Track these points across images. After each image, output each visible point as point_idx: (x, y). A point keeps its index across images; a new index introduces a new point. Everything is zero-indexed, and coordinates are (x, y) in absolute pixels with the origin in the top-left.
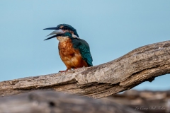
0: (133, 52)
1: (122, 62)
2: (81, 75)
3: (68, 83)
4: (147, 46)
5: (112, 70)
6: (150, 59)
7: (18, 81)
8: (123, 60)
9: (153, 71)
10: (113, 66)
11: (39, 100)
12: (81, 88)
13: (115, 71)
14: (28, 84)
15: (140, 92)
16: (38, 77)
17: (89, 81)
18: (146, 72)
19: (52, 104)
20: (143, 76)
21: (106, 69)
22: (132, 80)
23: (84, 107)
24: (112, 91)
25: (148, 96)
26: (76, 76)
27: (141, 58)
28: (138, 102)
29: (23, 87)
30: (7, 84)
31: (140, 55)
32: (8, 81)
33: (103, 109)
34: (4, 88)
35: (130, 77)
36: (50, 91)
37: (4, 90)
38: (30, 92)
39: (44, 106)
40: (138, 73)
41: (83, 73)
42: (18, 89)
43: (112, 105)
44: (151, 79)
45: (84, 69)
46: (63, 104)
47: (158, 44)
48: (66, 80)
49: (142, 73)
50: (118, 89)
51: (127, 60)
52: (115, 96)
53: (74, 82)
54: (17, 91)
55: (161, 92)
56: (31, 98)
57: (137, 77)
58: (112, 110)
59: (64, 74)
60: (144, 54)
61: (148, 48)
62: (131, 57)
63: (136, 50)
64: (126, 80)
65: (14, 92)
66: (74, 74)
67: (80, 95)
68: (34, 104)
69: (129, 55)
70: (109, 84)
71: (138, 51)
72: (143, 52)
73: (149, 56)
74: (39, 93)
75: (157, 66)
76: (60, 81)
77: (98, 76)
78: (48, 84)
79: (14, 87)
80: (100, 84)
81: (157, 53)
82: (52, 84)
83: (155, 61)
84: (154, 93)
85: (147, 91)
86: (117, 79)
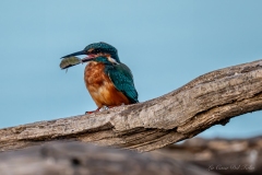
0: (196, 80)
1: (180, 96)
2: (119, 117)
3: (99, 130)
4: (218, 72)
5: (165, 108)
6: (222, 91)
7: (25, 128)
8: (182, 93)
9: (227, 108)
10: (167, 102)
11: (56, 156)
12: (119, 136)
13: (170, 110)
14: (39, 133)
15: (208, 141)
16: (55, 121)
17: (132, 126)
18: (216, 110)
19: (76, 162)
20: (212, 116)
21: (157, 107)
22: (196, 123)
23: (125, 165)
24: (166, 141)
25: (221, 146)
26: (112, 119)
27: (209, 89)
28: (205, 156)
29: (33, 136)
30: (9, 132)
31: (208, 85)
32: (10, 129)
33: (153, 167)
34: (4, 138)
35: (192, 119)
36: (72, 143)
37: (3, 142)
38: (43, 145)
39: (63, 165)
40: (204, 112)
41: (122, 114)
42: (25, 140)
43: (166, 161)
44: (224, 121)
45: (123, 108)
46: (93, 162)
47: (233, 69)
48: (96, 125)
49: (211, 112)
50: (175, 137)
51: (187, 93)
52: (172, 147)
53: (109, 128)
54: (23, 144)
55: (240, 141)
56: (45, 154)
57: (204, 119)
58: (166, 169)
59: (93, 115)
60: (213, 84)
61: (218, 75)
62: (194, 89)
63: (200, 78)
64: (187, 123)
65: (19, 145)
66: (109, 116)
67: (118, 147)
68: (49, 163)
69: (190, 85)
70: (162, 130)
71: (203, 79)
72: (212, 81)
73: (221, 86)
74: (55, 145)
75: (234, 102)
76: (88, 127)
77: (145, 118)
78: (69, 132)
79: (19, 137)
80: (148, 130)
81: (233, 82)
82: (76, 131)
83: (229, 93)
84: (230, 141)
85: (218, 139)
86: (172, 122)
